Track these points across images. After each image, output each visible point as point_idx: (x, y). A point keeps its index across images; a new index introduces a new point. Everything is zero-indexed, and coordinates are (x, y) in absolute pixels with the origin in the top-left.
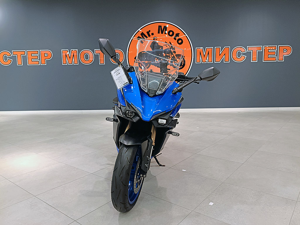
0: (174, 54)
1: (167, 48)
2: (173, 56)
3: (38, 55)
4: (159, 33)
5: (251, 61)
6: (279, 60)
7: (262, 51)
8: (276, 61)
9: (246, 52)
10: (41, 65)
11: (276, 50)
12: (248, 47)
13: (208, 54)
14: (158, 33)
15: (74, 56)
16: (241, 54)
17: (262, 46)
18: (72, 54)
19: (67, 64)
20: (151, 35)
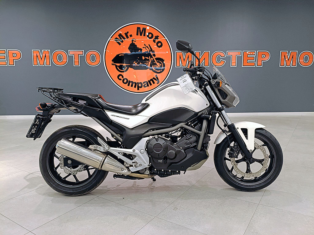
1: (146, 51)
2: (152, 59)
3: (5, 55)
5: (231, 66)
6: (257, 66)
7: (241, 56)
8: (255, 66)
9: (226, 57)
10: (9, 65)
11: (255, 55)
12: (227, 51)
13: (188, 58)
14: (137, 35)
15: (45, 56)
16: (221, 59)
17: (241, 51)
19: (38, 66)
20: (129, 36)
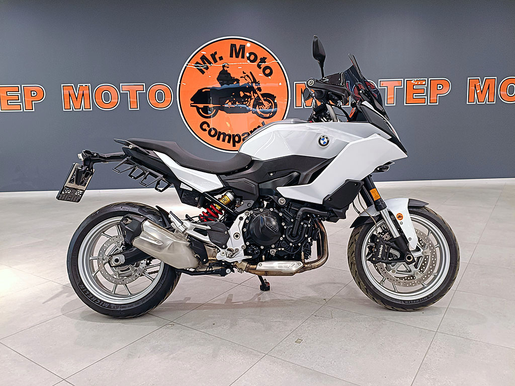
0: (258, 92)
1: (246, 82)
2: (256, 95)
4: (232, 57)
5: (386, 105)
6: (430, 103)
7: (402, 87)
8: (426, 104)
10: (25, 110)
11: (426, 86)
12: (379, 80)
14: (230, 57)
15: (83, 94)
17: (402, 79)
18: (81, 92)
19: (71, 110)
20: (218, 59)
